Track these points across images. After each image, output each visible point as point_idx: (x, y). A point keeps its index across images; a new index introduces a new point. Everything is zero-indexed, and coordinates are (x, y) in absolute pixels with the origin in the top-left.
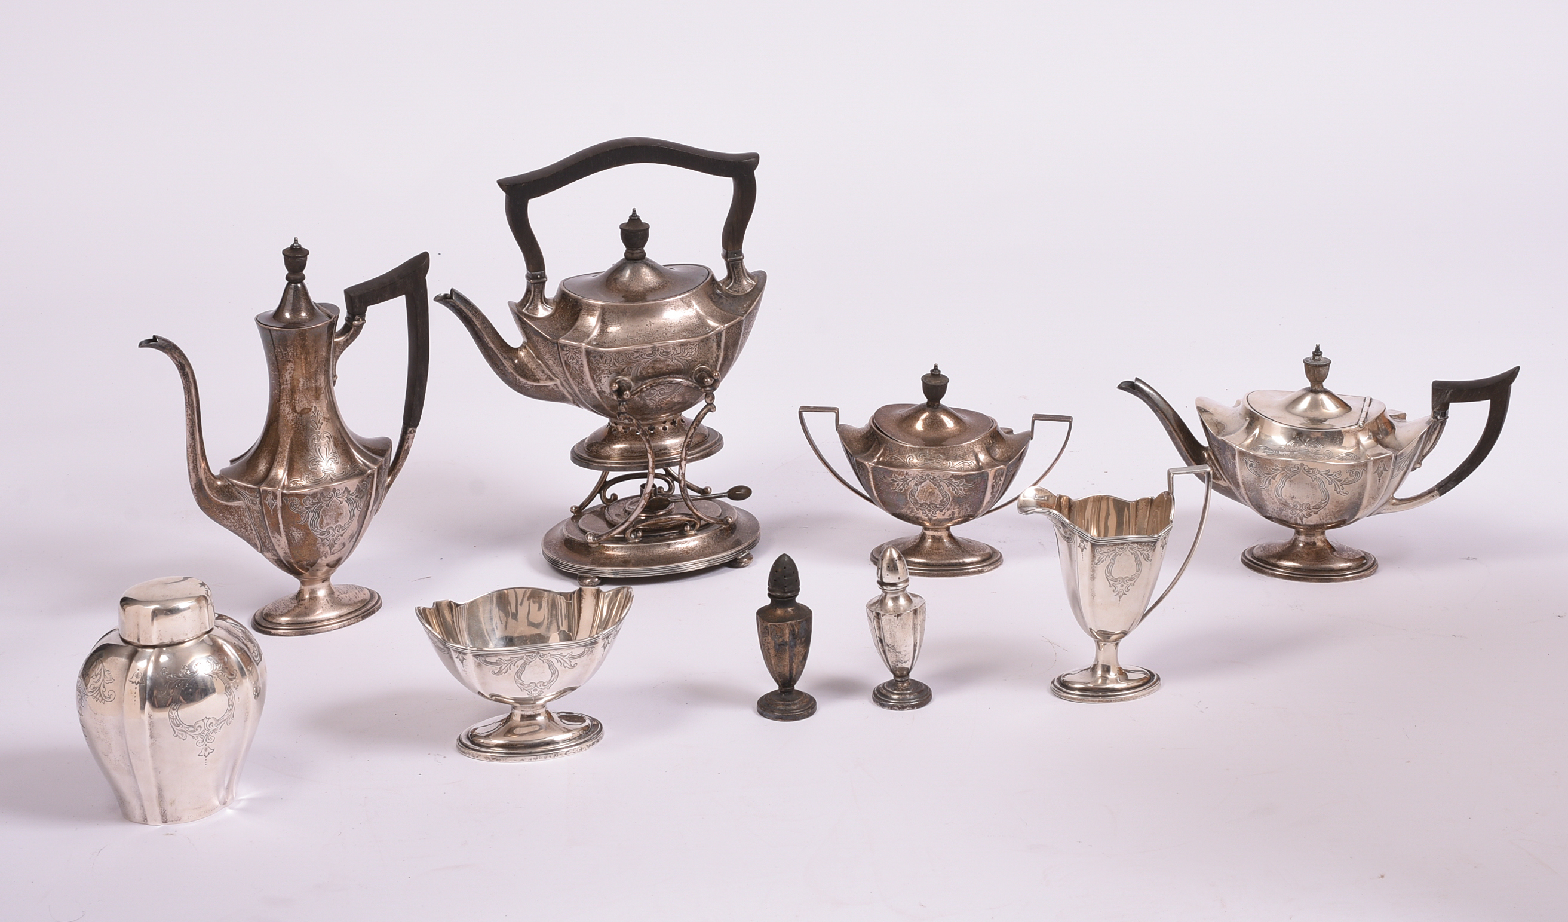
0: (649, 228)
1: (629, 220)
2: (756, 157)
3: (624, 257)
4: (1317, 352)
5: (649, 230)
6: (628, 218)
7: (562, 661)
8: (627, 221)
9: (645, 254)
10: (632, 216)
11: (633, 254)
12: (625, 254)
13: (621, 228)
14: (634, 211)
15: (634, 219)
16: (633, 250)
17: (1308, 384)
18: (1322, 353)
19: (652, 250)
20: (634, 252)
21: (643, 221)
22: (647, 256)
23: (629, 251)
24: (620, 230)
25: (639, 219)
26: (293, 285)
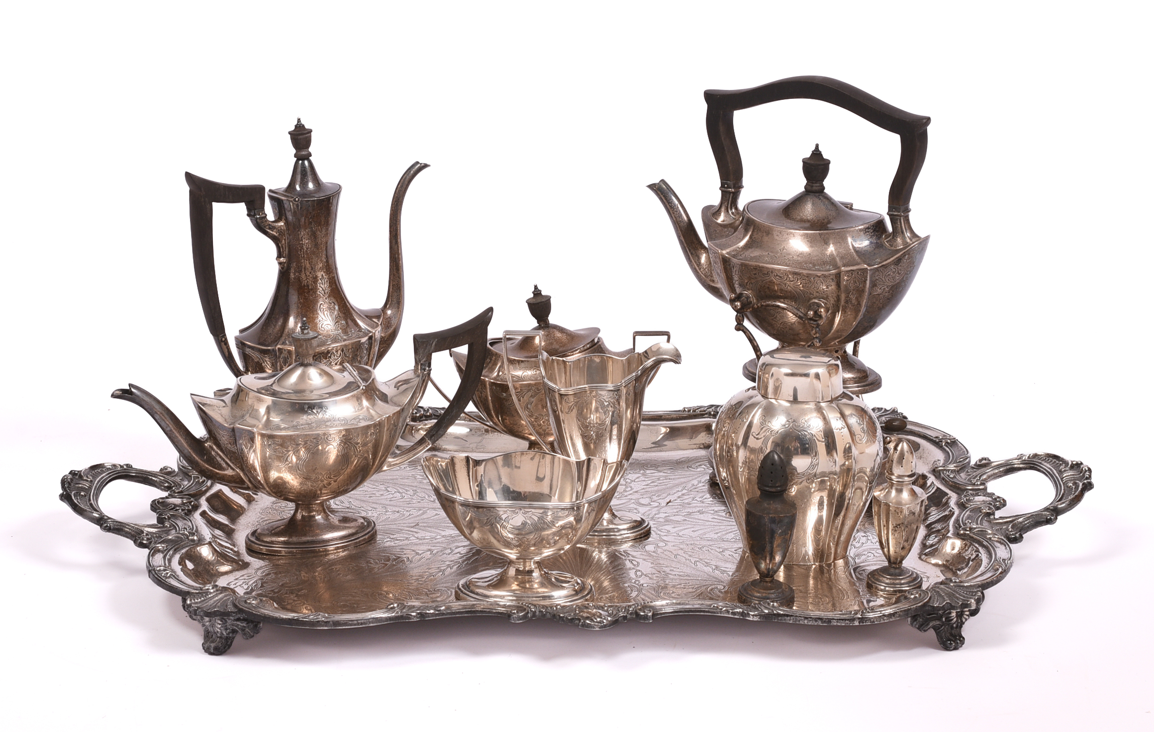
0: (830, 163)
1: (812, 155)
2: (928, 120)
3: (804, 190)
5: (830, 165)
6: (811, 153)
8: (809, 156)
9: (824, 188)
10: (814, 151)
11: (812, 186)
12: (805, 187)
13: (803, 161)
14: (817, 146)
15: (817, 153)
16: (813, 183)
20: (814, 185)
21: (825, 157)
22: (825, 191)
23: (809, 183)
24: (802, 163)
25: (821, 155)
26: (300, 162)
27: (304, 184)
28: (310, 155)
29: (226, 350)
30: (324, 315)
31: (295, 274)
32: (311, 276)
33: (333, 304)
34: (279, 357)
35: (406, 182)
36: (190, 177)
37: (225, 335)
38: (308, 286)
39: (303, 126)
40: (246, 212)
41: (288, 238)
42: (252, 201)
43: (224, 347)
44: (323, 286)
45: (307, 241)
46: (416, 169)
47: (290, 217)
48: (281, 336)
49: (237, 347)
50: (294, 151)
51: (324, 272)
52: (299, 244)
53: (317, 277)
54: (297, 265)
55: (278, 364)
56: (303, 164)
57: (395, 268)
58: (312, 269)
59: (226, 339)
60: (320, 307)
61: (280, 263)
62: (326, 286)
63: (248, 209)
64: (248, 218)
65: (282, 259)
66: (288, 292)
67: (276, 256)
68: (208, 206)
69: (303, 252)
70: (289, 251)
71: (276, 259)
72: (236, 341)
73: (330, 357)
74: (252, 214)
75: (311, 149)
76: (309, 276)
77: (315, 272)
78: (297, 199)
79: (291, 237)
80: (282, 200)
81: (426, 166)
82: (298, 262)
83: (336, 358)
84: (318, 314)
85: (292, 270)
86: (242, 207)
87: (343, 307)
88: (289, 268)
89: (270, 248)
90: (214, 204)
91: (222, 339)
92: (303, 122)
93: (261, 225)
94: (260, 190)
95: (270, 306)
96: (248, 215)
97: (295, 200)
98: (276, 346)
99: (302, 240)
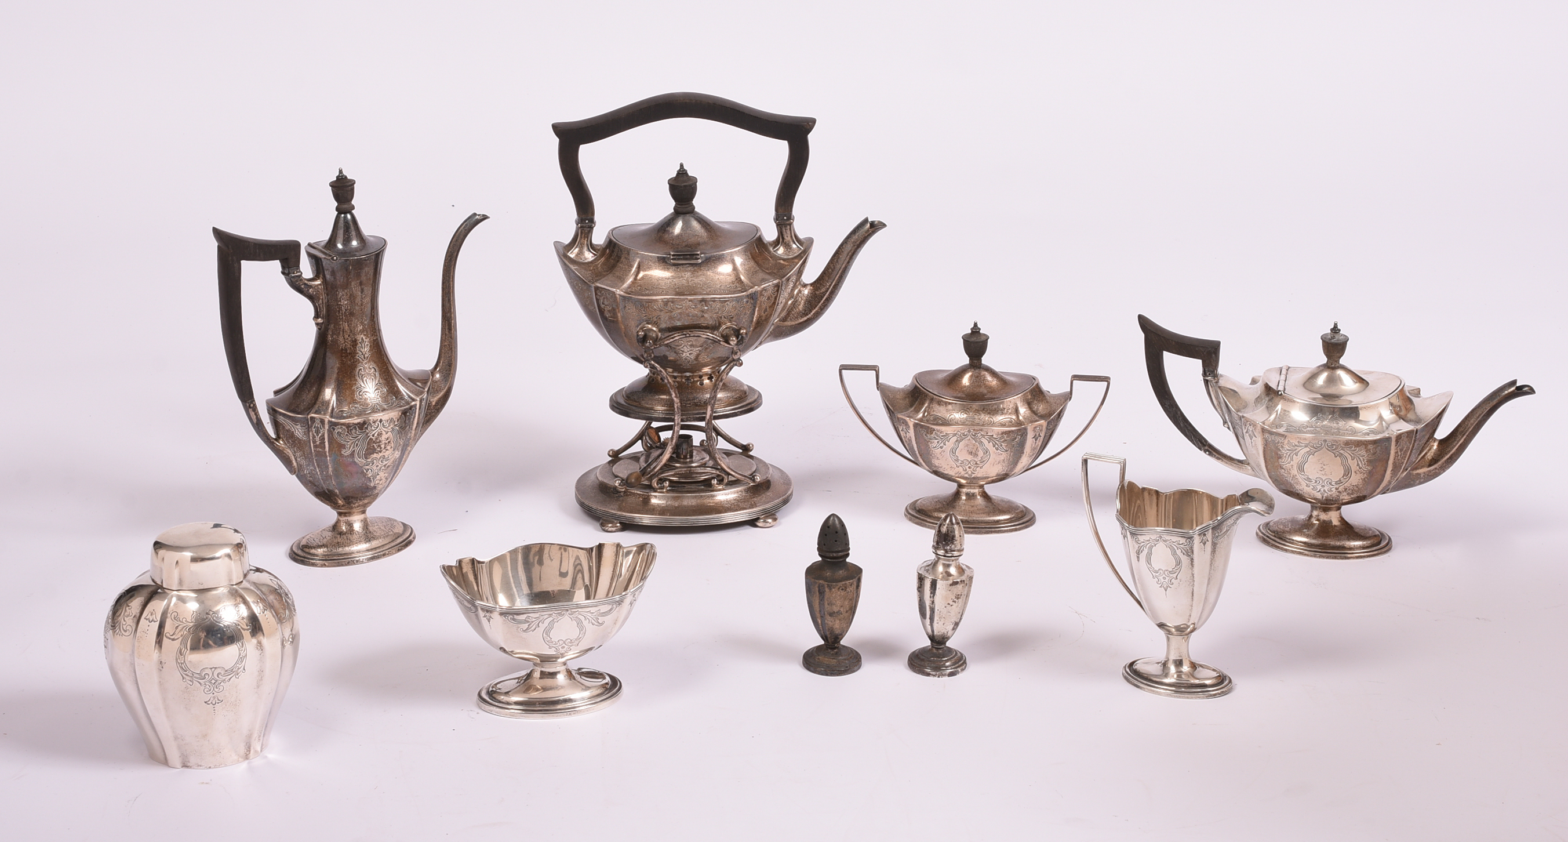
1: (677, 175)
4: (1335, 330)
6: (676, 173)
7: (590, 619)
8: (675, 176)
10: (680, 170)
12: (674, 209)
14: (682, 165)
15: (682, 173)
16: (682, 204)
17: (1324, 360)
18: (1340, 330)
19: (700, 203)
20: (683, 206)
21: (690, 175)
23: (678, 205)
25: (686, 173)
26: (343, 215)
27: (347, 241)
28: (353, 208)
29: (254, 417)
30: (363, 382)
31: (332, 337)
32: (350, 339)
33: (373, 370)
34: (312, 426)
35: (462, 237)
36: (218, 234)
37: (254, 401)
38: (346, 350)
39: (346, 177)
40: (280, 269)
41: (325, 298)
42: (287, 259)
43: (252, 414)
44: (365, 349)
45: (346, 302)
46: (472, 222)
47: (328, 277)
48: (315, 403)
49: (269, 413)
50: (336, 204)
51: (365, 335)
52: (337, 304)
53: (356, 340)
54: (334, 327)
55: (311, 433)
56: (345, 217)
57: (447, 327)
58: (351, 331)
59: (255, 405)
60: (358, 372)
61: (317, 324)
62: (366, 349)
63: (283, 267)
64: (283, 276)
65: (320, 319)
66: (325, 354)
67: (313, 315)
68: (236, 265)
69: (342, 313)
70: (328, 311)
71: (313, 319)
72: (267, 406)
73: (367, 428)
74: (286, 272)
75: (353, 202)
76: (347, 339)
77: (354, 334)
78: (335, 258)
79: (329, 297)
80: (321, 259)
81: (485, 217)
82: (337, 323)
83: (374, 429)
84: (356, 380)
85: (330, 332)
86: (276, 265)
87: (384, 372)
88: (326, 329)
89: (306, 308)
90: (243, 262)
91: (250, 406)
92: (344, 173)
93: (298, 285)
94: (294, 247)
95: (306, 368)
96: (283, 273)
97: (333, 258)
98: (308, 414)
99: (340, 301)
